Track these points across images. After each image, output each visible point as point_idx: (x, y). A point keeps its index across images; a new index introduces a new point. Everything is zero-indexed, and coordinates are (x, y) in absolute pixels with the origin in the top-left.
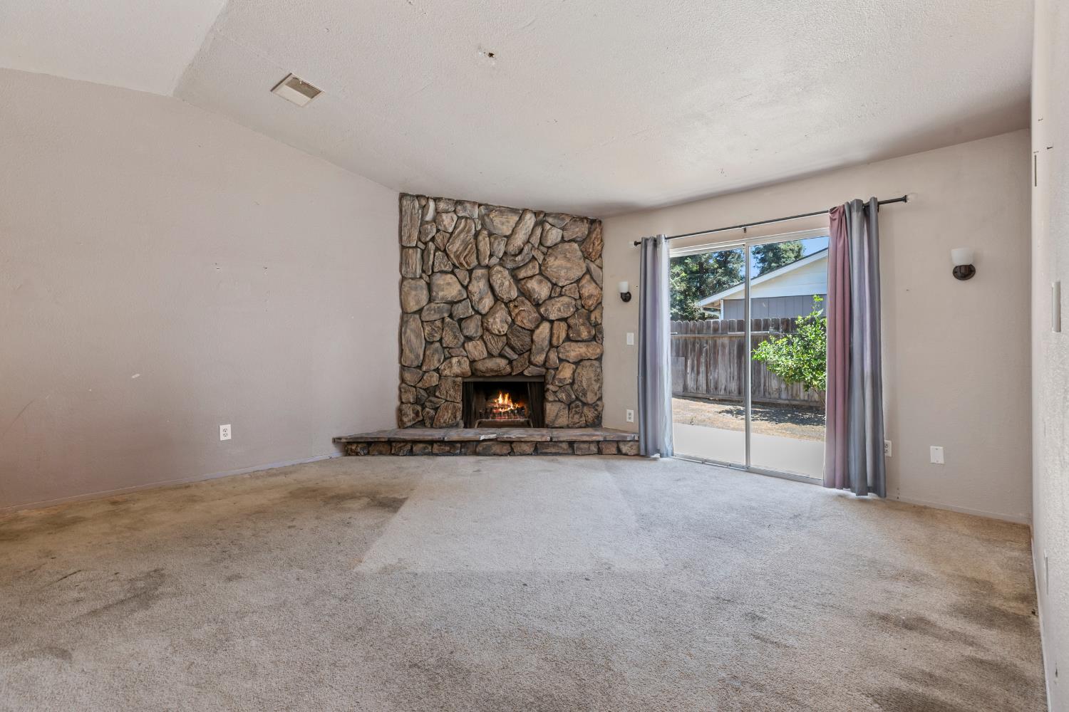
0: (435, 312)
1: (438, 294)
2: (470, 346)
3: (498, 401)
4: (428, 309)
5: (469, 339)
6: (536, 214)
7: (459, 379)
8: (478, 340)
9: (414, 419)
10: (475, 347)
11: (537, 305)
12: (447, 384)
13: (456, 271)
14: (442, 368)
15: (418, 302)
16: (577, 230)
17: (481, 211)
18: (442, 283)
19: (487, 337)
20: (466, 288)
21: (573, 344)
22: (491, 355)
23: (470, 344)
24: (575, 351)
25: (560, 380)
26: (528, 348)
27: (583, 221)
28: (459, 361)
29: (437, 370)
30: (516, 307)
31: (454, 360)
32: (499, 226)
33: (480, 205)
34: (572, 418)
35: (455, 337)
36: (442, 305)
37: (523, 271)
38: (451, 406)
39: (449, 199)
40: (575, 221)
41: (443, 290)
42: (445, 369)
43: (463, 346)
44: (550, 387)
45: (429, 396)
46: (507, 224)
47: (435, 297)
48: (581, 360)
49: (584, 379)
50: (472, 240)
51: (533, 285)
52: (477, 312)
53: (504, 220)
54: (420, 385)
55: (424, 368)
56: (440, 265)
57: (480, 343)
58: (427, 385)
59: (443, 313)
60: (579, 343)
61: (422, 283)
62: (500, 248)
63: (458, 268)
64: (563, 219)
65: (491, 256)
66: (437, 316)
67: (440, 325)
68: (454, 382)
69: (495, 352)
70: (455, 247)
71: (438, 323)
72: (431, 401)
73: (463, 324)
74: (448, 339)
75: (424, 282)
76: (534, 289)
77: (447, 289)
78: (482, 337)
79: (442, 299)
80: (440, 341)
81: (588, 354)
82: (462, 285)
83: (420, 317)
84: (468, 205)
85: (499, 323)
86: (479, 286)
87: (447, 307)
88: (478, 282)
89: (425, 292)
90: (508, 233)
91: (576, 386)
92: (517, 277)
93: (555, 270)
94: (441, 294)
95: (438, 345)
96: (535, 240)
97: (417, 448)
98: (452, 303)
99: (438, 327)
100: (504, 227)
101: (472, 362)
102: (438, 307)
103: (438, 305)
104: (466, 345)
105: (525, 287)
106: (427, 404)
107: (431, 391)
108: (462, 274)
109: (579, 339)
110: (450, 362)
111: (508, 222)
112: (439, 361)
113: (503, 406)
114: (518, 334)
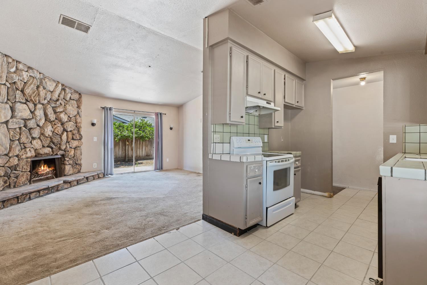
0: (16, 124)
1: (18, 114)
2: (34, 142)
3: (41, 169)
4: (12, 122)
5: (33, 138)
6: (63, 85)
7: (29, 160)
8: (38, 139)
9: (3, 186)
10: (37, 143)
11: (62, 124)
12: (23, 163)
13: (28, 103)
14: (21, 154)
15: (5, 117)
16: (75, 96)
17: (40, 76)
18: (21, 108)
19: (42, 137)
20: (32, 112)
21: (74, 141)
22: (43, 146)
23: (35, 141)
24: (75, 144)
25: (71, 156)
26: (59, 143)
27: (77, 93)
28: (30, 150)
29: (17, 156)
30: (55, 124)
31: (28, 150)
32: (49, 86)
33: (40, 73)
34: (74, 170)
35: (27, 138)
36: (20, 120)
37: (58, 109)
38: (25, 174)
39: (25, 65)
40: (75, 92)
41: (22, 112)
42: (23, 155)
43: (31, 142)
44: (66, 159)
45: (12, 171)
46: (52, 86)
47: (17, 115)
48: (76, 147)
49: (78, 154)
50: (36, 89)
51: (62, 115)
52: (38, 126)
53: (51, 84)
54: (7, 165)
55: (10, 155)
56: (19, 98)
57: (39, 140)
58: (12, 165)
59: (20, 124)
60: (76, 141)
61: (8, 106)
62: (49, 97)
63: (29, 102)
64: (71, 90)
65: (45, 99)
66: (17, 126)
67: (19, 131)
68: (27, 161)
69: (46, 145)
70: (28, 91)
71: (18, 130)
72: (14, 173)
73: (32, 131)
74: (24, 139)
75: (9, 106)
76: (63, 117)
77: (24, 112)
78: (39, 138)
79: (21, 117)
80: (19, 140)
81: (79, 145)
82: (30, 111)
83: (7, 126)
84: (35, 72)
85: (48, 131)
86: (39, 113)
87: (23, 121)
88: (40, 111)
89: (10, 112)
90: (52, 90)
91: (75, 158)
92: (56, 111)
93: (69, 110)
94: (20, 114)
95: (17, 142)
96: (62, 96)
97: (32, 196)
98: (25, 120)
99: (18, 132)
100: (51, 87)
101: (36, 150)
102: (18, 121)
103: (18, 120)
104: (32, 142)
105: (59, 116)
106: (12, 175)
107: (14, 168)
108: (31, 105)
109: (77, 139)
110: (25, 151)
111: (52, 85)
112: (19, 150)
113: (44, 170)
114: (56, 137)
